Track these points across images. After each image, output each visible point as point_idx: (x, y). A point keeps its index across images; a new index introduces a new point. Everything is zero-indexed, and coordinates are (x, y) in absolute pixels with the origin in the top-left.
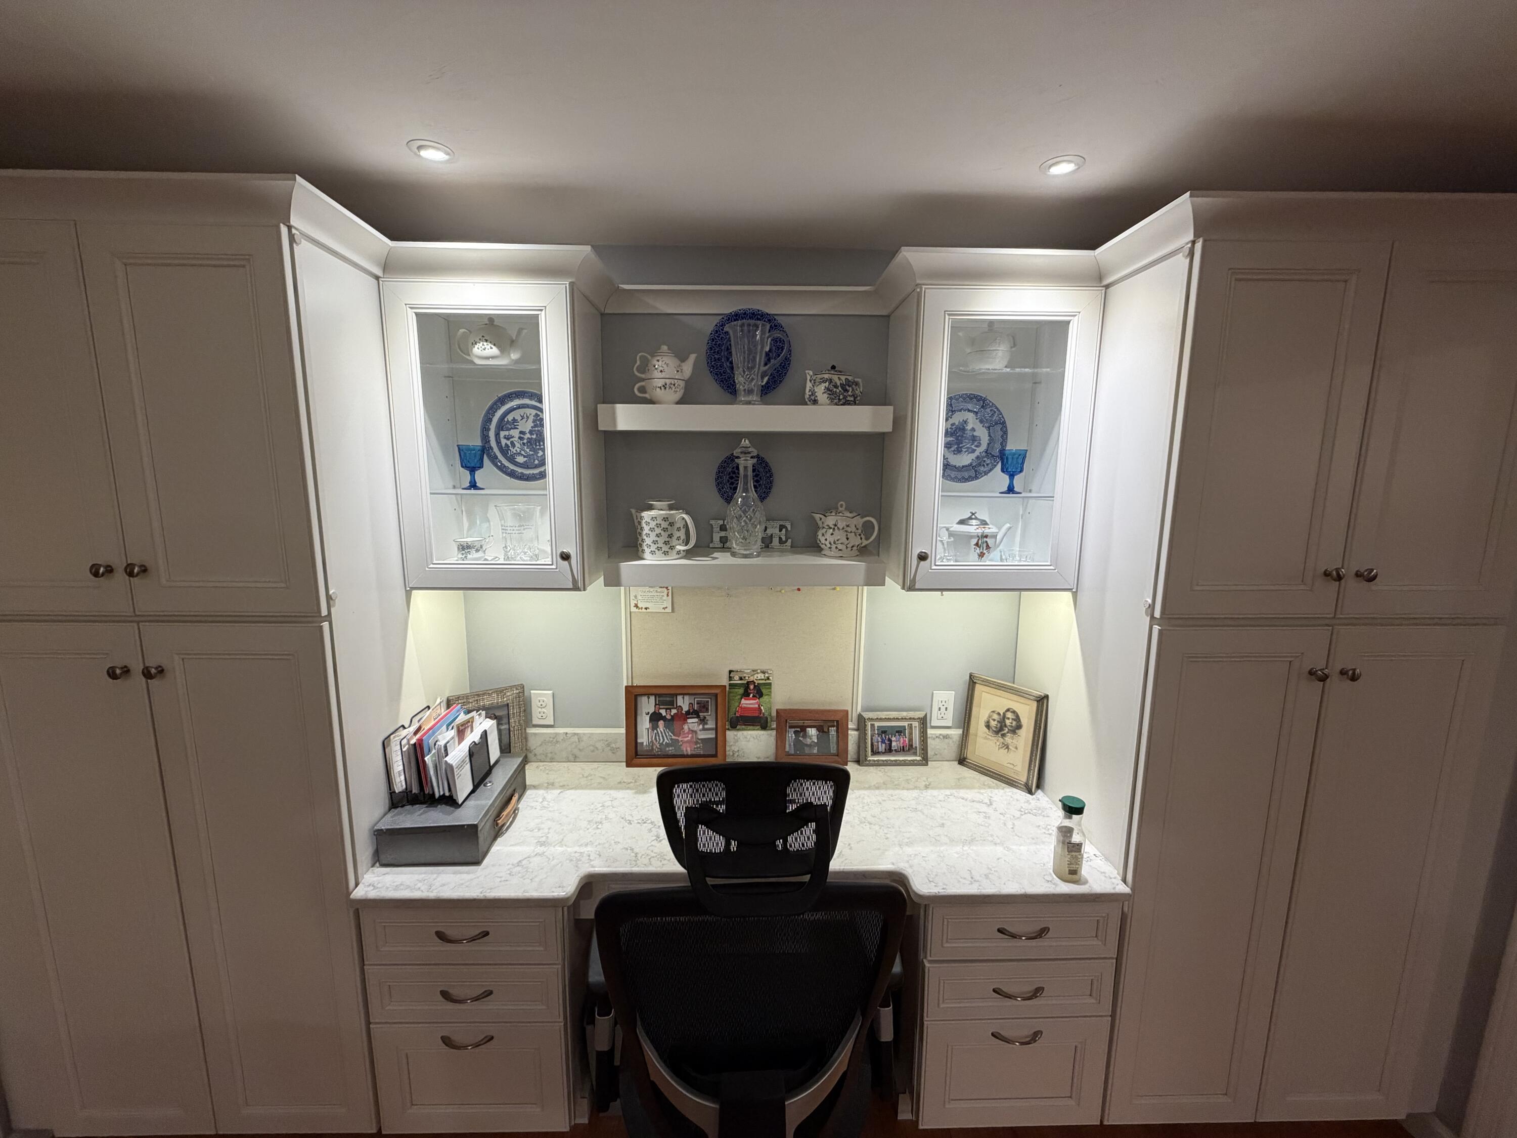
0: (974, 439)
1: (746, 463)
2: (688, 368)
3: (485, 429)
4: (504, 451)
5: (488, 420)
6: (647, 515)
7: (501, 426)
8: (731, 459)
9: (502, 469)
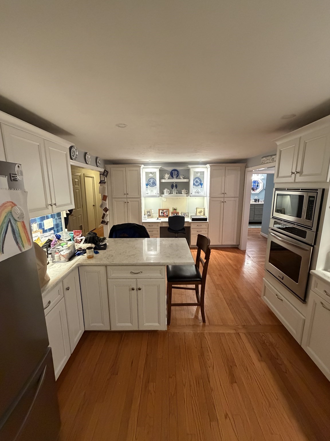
0: (198, 182)
1: (174, 185)
2: (169, 175)
3: (148, 182)
4: (150, 184)
5: (148, 181)
6: (165, 190)
7: (149, 181)
8: (173, 184)
9: (150, 186)
